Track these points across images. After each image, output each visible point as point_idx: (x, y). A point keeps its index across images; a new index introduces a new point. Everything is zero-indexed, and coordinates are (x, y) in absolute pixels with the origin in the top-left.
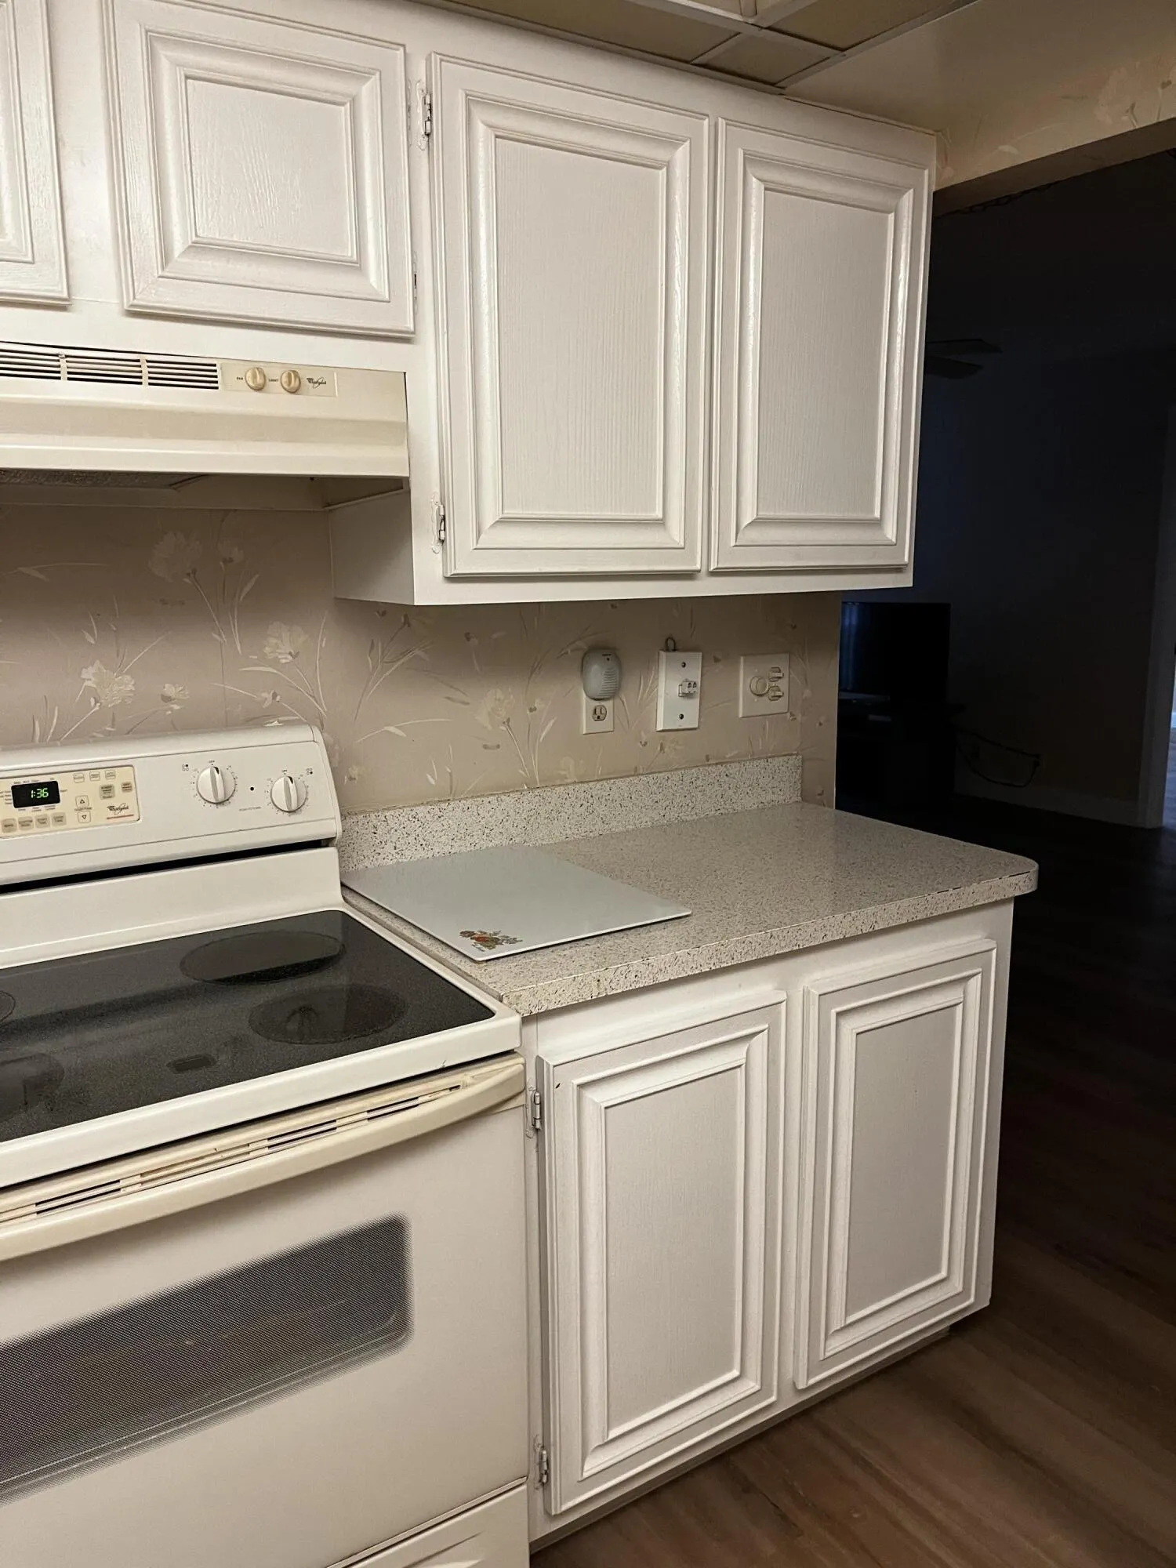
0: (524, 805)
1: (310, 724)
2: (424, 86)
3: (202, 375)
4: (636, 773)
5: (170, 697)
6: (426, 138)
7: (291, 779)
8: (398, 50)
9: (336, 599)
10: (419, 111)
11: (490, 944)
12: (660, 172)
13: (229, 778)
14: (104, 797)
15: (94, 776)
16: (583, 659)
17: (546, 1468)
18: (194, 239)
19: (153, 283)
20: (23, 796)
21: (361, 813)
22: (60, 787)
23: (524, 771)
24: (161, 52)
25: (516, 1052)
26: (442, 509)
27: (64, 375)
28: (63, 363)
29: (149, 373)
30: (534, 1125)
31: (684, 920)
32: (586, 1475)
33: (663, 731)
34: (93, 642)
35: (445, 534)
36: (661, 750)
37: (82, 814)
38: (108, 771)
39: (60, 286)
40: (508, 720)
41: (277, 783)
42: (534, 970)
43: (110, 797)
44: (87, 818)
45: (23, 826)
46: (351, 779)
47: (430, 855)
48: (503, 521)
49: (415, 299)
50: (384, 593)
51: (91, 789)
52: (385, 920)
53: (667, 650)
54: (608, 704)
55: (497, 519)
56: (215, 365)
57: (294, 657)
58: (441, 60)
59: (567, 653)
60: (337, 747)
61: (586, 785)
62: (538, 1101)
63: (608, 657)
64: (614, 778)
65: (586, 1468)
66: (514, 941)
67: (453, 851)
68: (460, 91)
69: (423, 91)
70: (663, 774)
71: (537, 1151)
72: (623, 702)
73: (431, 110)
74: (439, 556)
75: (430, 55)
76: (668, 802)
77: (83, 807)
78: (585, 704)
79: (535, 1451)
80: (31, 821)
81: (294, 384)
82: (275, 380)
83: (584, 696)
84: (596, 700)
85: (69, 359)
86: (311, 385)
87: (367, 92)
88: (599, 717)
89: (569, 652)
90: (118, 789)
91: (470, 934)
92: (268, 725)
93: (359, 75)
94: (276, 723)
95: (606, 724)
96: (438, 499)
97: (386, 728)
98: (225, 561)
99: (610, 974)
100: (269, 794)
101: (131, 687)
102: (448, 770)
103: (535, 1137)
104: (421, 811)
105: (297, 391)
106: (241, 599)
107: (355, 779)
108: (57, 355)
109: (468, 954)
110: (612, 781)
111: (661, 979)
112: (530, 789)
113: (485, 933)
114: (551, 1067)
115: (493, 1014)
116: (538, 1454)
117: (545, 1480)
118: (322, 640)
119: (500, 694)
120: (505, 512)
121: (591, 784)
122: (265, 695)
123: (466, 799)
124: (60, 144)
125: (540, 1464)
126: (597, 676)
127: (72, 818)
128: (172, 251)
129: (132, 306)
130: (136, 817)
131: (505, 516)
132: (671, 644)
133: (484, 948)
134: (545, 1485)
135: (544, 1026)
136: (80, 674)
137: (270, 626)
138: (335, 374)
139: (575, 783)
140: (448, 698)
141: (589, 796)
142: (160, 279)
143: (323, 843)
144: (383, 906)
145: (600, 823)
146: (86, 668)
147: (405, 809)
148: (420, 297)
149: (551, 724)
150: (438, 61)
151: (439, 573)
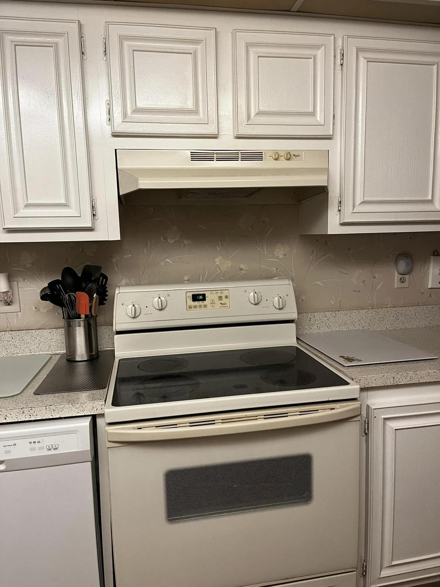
0: (369, 314)
1: (288, 279)
2: (341, 48)
3: (257, 156)
4: (418, 305)
5: (242, 269)
6: (341, 66)
7: (280, 297)
8: (331, 36)
9: (300, 235)
10: (339, 56)
11: (350, 361)
12: (434, 66)
13: (259, 296)
14: (219, 300)
15: (217, 293)
16: (396, 259)
17: (365, 569)
18: (258, 111)
19: (244, 127)
20: (195, 298)
21: (305, 313)
22: (206, 296)
23: (370, 301)
24: (250, 49)
25: (358, 400)
26: (340, 199)
27: (215, 159)
28: (215, 155)
29: (241, 156)
30: (365, 431)
31: (434, 360)
32: (381, 576)
33: (430, 288)
34: (219, 250)
35: (341, 208)
36: (430, 296)
37: (212, 305)
38: (221, 291)
39: (215, 131)
40: (364, 281)
41: (275, 298)
42: (367, 371)
43: (221, 300)
44: (214, 306)
45: (194, 307)
46: (302, 300)
47: (331, 330)
48: (364, 203)
49: (334, 124)
50: (317, 231)
51: (215, 297)
52: (311, 350)
53: (434, 255)
54: (407, 277)
55: (361, 201)
56: (262, 152)
57: (284, 256)
58: (348, 38)
59: (390, 256)
60: (298, 289)
61: (396, 308)
62: (367, 422)
63: (408, 257)
64: (408, 306)
65: (381, 574)
66: (360, 361)
67: (339, 330)
68: (354, 48)
69: (340, 50)
70: (430, 306)
71: (366, 442)
72: (413, 276)
73: (343, 56)
74: (338, 216)
75: (344, 36)
76: (432, 318)
77: (213, 303)
78: (397, 276)
79: (361, 562)
80: (197, 306)
81: (289, 156)
82: (282, 156)
83: (396, 272)
84: (401, 274)
85: (217, 154)
86: (295, 157)
87: (320, 53)
88: (402, 282)
89: (391, 256)
90: (224, 297)
91: (343, 357)
92: (274, 279)
93: (317, 47)
94: (276, 278)
95: (406, 284)
96: (339, 195)
97: (316, 282)
98: (263, 222)
99: (399, 376)
100: (272, 302)
101: (230, 265)
102: (339, 299)
103: (365, 436)
104: (328, 314)
105: (289, 159)
106: (267, 236)
107: (304, 300)
108: (213, 153)
109: (342, 363)
110: (407, 307)
111: (422, 381)
112: (372, 308)
113: (349, 357)
114: (373, 410)
115: (349, 384)
116: (362, 563)
117: (364, 574)
118: (294, 250)
119: (361, 271)
120: (364, 199)
121: (398, 308)
122: (274, 269)
123: (346, 310)
124: (218, 84)
125: (363, 567)
126: (402, 265)
127: (209, 306)
128: (251, 115)
129: (237, 135)
130: (229, 307)
131: (364, 200)
132: (436, 253)
133: (347, 362)
134: (364, 576)
135: (371, 393)
136: (215, 260)
137: (277, 245)
138: (303, 153)
139: (391, 307)
140: (341, 272)
141: (397, 313)
142: (247, 125)
143: (291, 321)
144: (311, 345)
145: (401, 324)
146: (217, 258)
147: (322, 313)
148: (335, 123)
149: (382, 283)
150: (346, 38)
151: (338, 222)
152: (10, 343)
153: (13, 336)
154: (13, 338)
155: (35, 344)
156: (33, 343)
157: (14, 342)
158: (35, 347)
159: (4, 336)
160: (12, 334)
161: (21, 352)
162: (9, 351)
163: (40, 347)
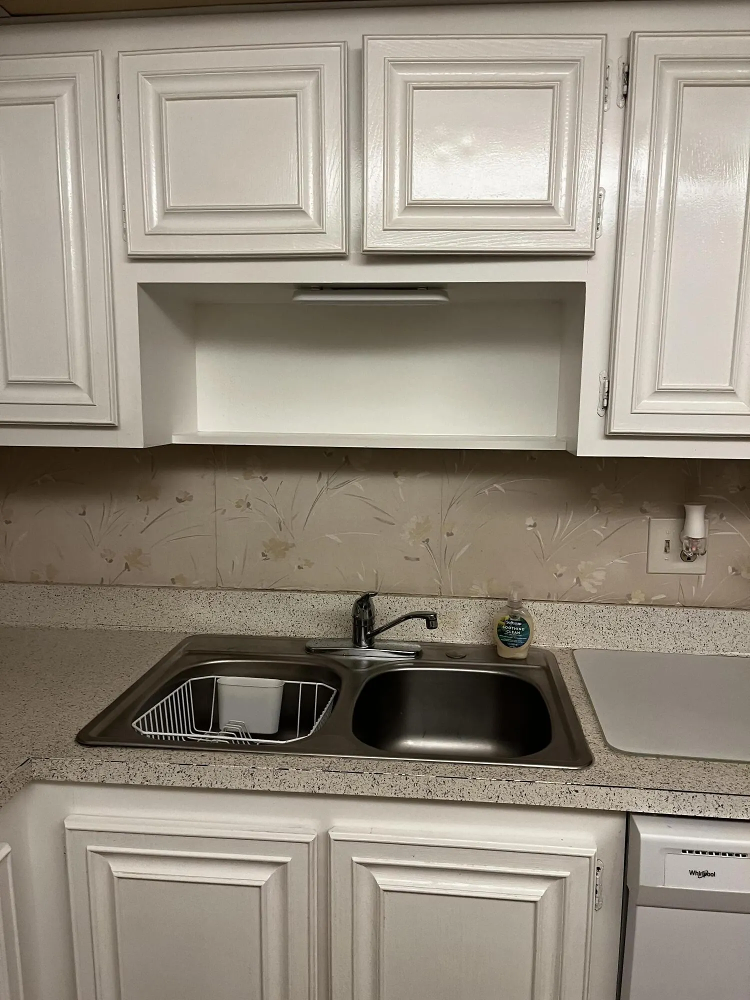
152: (684, 629)
153: (690, 617)
154: (690, 621)
155: (728, 635)
156: (724, 634)
157: (691, 627)
158: (725, 641)
159: (674, 615)
160: (688, 613)
161: (700, 646)
162: (679, 644)
163: (735, 642)
